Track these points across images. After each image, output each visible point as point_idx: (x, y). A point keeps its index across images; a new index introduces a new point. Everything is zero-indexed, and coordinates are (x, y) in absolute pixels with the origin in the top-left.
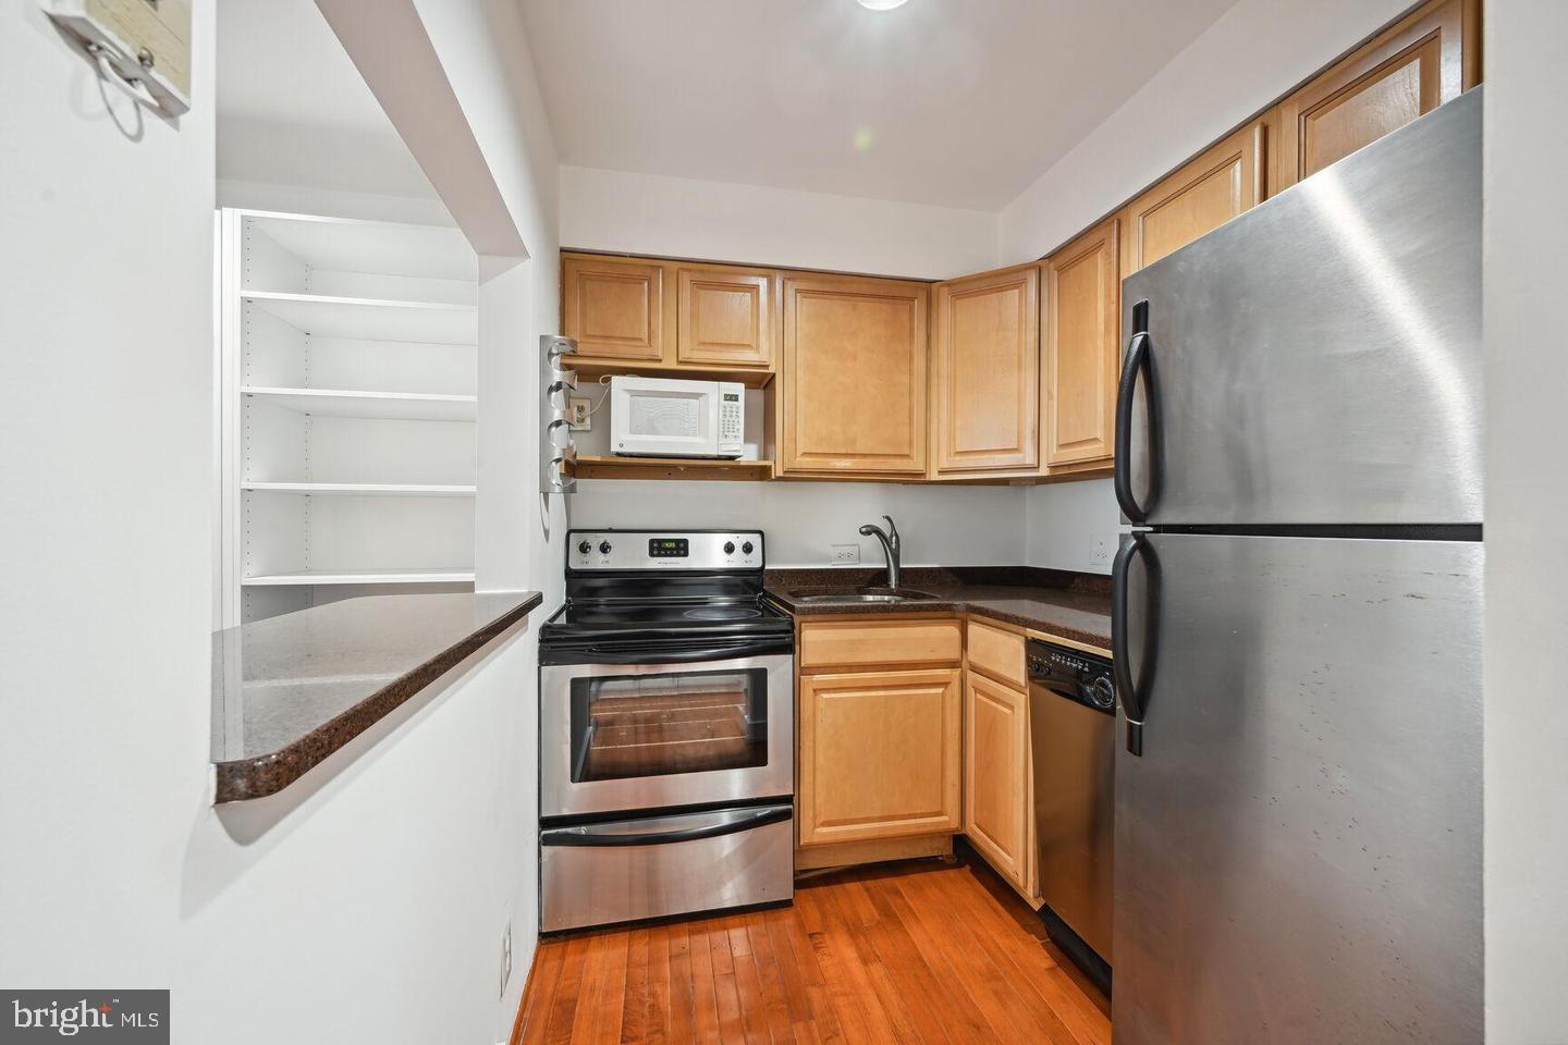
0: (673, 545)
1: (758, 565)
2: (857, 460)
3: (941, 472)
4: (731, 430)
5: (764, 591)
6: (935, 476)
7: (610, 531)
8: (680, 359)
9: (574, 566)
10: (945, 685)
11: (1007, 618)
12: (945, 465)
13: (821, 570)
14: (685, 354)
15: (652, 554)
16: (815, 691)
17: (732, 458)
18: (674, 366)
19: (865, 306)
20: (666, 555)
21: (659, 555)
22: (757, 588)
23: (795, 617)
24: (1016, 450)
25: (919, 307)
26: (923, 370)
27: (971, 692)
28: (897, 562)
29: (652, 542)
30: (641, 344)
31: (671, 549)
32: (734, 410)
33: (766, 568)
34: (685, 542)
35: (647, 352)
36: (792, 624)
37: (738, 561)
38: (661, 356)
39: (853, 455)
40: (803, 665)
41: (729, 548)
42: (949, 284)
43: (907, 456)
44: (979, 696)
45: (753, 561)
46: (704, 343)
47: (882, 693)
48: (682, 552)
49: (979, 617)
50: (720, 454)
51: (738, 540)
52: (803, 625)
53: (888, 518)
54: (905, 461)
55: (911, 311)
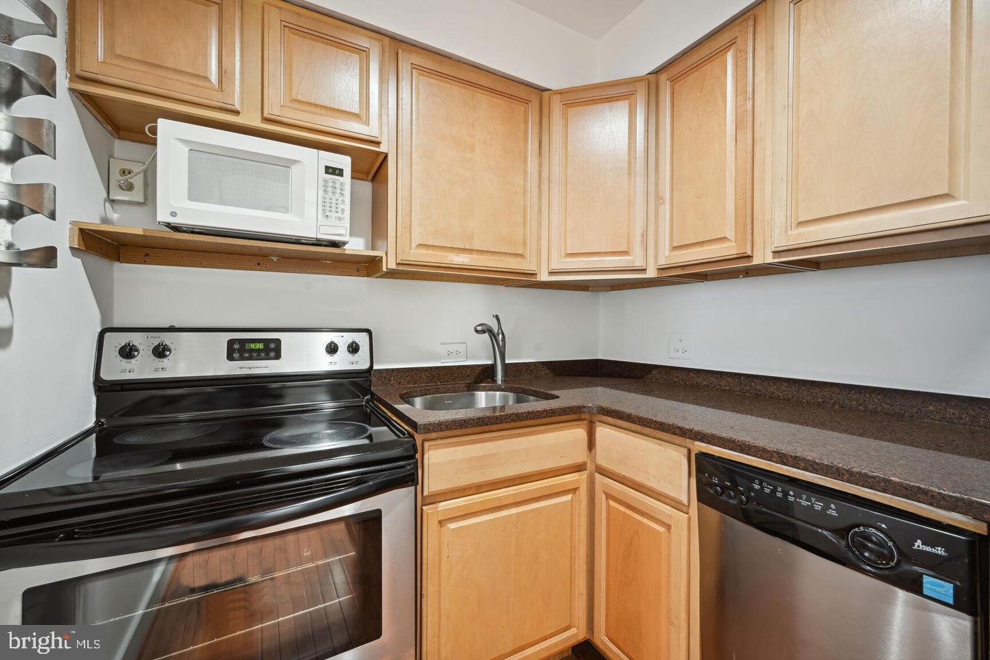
0: (261, 346)
1: (366, 366)
2: (475, 256)
3: (551, 273)
4: (334, 209)
5: (372, 394)
6: (544, 277)
7: (172, 329)
8: (266, 115)
9: (106, 375)
10: (574, 490)
11: (662, 427)
12: (555, 266)
13: (431, 368)
14: (272, 110)
15: (230, 357)
16: (440, 522)
17: (335, 244)
18: (257, 123)
19: (482, 97)
20: (250, 358)
21: (242, 358)
22: (366, 390)
23: (417, 436)
24: (626, 253)
25: (533, 110)
26: (536, 173)
27: (601, 498)
28: (503, 358)
29: (231, 343)
30: (207, 85)
31: (259, 351)
32: (338, 186)
33: (375, 367)
34: (278, 342)
35: (217, 99)
36: (414, 446)
37: (342, 362)
38: (238, 107)
39: (471, 251)
40: (426, 493)
41: (332, 349)
42: (560, 92)
43: (521, 256)
44: (612, 503)
45: (360, 362)
46: (299, 101)
47: (514, 511)
48: (272, 354)
49: (610, 419)
50: (320, 236)
51: (343, 340)
52: (427, 444)
53: (497, 317)
54: (519, 260)
55: (526, 112)
